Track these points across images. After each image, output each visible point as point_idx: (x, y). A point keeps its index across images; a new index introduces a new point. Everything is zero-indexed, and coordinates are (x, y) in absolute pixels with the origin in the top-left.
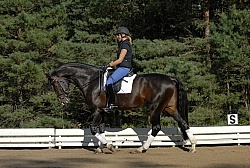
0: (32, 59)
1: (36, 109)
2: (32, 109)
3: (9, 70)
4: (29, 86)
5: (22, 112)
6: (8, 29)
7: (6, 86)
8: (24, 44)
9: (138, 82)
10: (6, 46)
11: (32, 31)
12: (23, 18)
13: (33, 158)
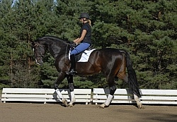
0: (169, 36)
1: (172, 74)
2: (168, 74)
3: (151, 44)
4: (167, 57)
5: (160, 77)
6: (150, 12)
7: (148, 56)
8: (163, 24)
9: (95, 55)
10: (149, 25)
11: (169, 14)
12: (162, 3)
13: (171, 113)
